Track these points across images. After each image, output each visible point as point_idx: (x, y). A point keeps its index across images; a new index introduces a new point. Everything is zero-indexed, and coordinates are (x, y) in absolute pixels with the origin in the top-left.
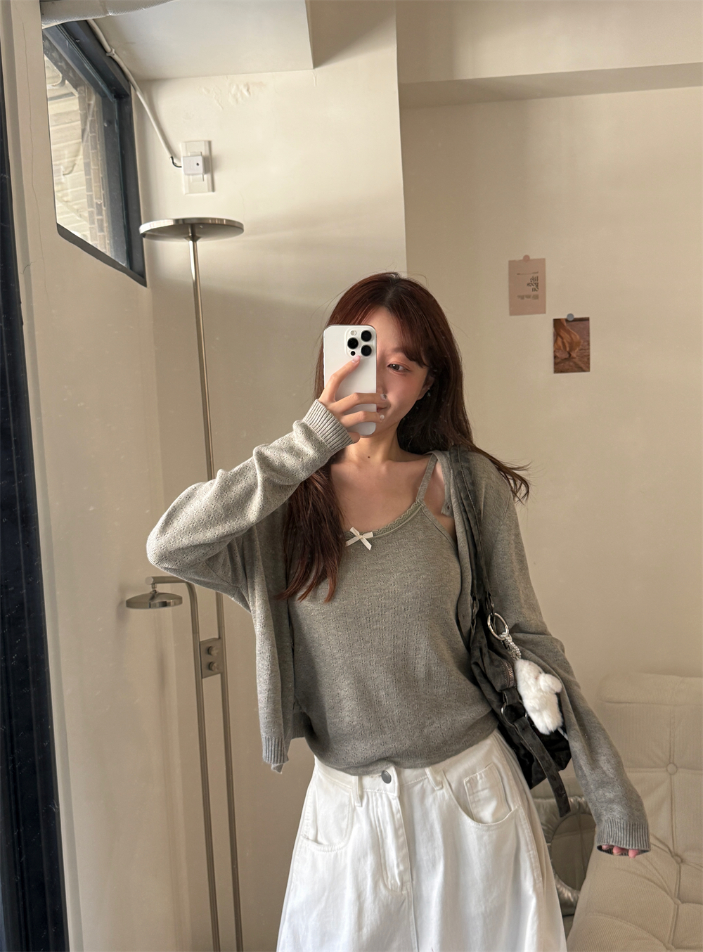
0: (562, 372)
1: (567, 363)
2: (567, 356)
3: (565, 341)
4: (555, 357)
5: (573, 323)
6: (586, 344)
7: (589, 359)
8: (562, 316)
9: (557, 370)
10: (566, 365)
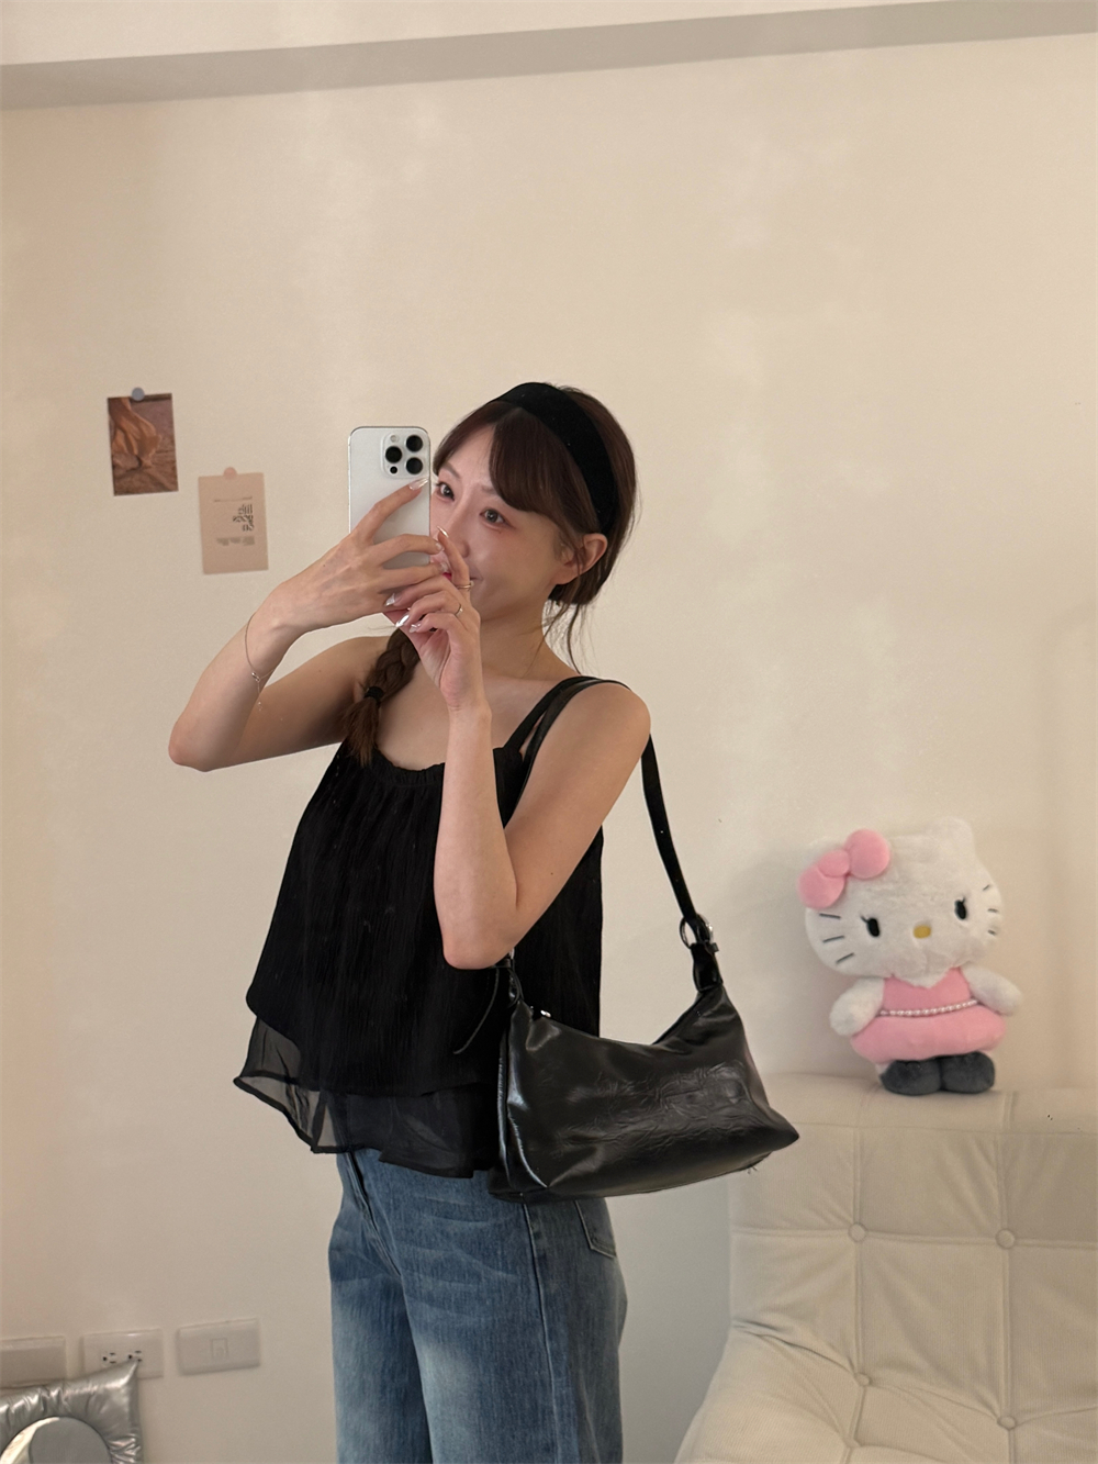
0: (128, 491)
1: (137, 476)
2: (134, 464)
3: (130, 437)
4: (114, 466)
5: (144, 405)
6: (167, 441)
7: (174, 469)
8: (124, 392)
9: (120, 490)
10: (135, 480)
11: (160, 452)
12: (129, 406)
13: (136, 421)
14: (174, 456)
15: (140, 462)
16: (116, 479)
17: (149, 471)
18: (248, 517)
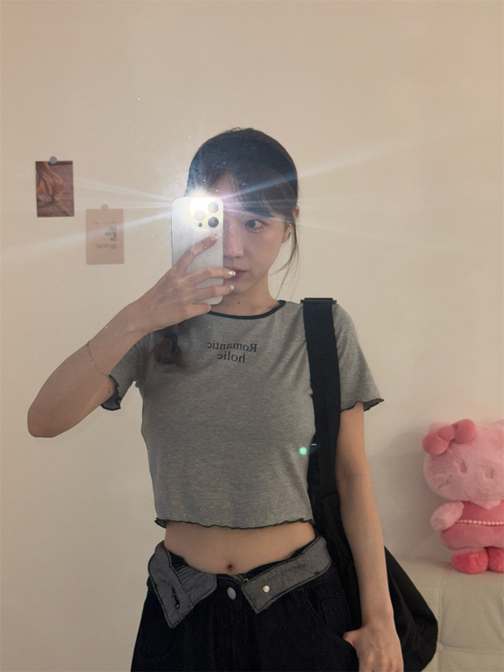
0: (45, 215)
1: (51, 207)
2: (49, 199)
3: (48, 184)
4: (38, 200)
5: (56, 167)
6: (70, 187)
7: (72, 204)
9: (41, 214)
10: (50, 209)
11: (65, 193)
12: (48, 167)
13: (52, 177)
14: (73, 197)
15: (53, 199)
16: (39, 207)
17: (58, 204)
18: (114, 233)
